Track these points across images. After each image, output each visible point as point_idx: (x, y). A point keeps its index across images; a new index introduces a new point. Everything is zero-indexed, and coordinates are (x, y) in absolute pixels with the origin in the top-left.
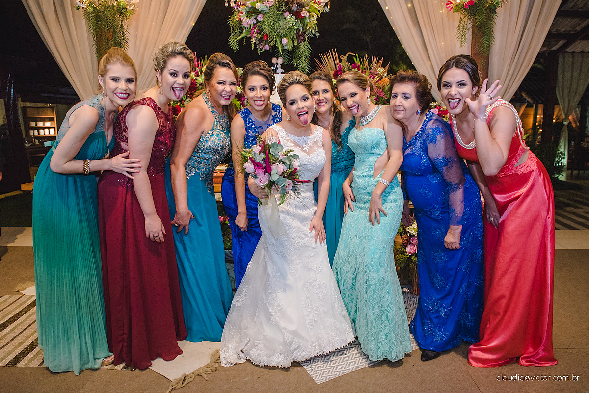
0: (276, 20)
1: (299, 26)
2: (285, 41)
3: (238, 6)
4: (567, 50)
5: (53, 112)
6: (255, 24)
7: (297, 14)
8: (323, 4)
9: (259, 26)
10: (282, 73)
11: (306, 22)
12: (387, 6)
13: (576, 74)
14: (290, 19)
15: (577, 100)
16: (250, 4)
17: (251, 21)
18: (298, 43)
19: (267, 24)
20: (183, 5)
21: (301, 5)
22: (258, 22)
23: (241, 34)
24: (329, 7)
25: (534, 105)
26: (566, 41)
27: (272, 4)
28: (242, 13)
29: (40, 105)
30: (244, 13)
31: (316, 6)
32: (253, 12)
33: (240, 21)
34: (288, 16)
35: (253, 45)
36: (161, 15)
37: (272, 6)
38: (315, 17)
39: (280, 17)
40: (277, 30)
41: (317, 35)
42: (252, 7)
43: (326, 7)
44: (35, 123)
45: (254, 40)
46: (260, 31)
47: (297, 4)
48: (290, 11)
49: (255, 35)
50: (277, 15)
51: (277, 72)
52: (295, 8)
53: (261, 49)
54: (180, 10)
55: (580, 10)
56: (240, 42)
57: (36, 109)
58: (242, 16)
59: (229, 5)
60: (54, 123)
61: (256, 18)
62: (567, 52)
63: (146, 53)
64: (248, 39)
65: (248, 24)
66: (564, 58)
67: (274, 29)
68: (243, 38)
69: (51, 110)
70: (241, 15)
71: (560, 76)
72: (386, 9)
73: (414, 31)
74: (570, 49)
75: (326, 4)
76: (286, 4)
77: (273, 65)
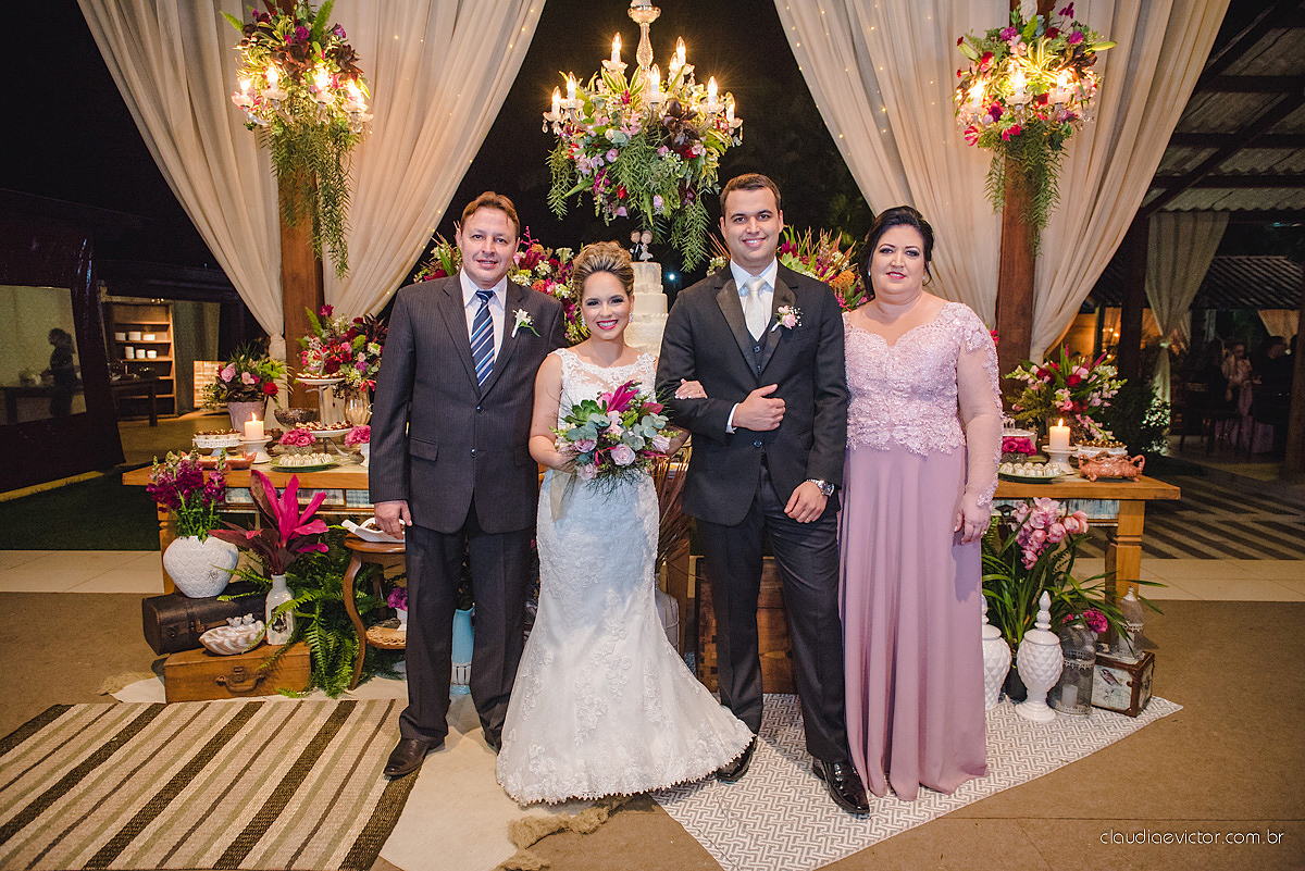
0: (644, 161)
1: (685, 171)
2: (658, 200)
3: (569, 132)
4: (1167, 206)
5: (167, 313)
6: (600, 168)
7: (685, 152)
8: (731, 132)
9: (610, 172)
10: (649, 260)
11: (699, 165)
12: (841, 132)
13: (1183, 250)
14: (670, 159)
15: (1187, 299)
16: (594, 129)
17: (595, 162)
18: (683, 205)
19: (626, 169)
20: (450, 124)
21: (692, 133)
22: (607, 163)
23: (574, 184)
24: (741, 137)
25: (1098, 310)
26: (1164, 191)
27: (637, 131)
28: (578, 147)
29: (138, 300)
30: (581, 147)
31: (719, 135)
32: (600, 144)
33: (572, 163)
34: (664, 151)
35: (598, 209)
37: (636, 135)
38: (716, 155)
39: (651, 155)
40: (646, 179)
42: (598, 136)
43: (736, 138)
44: (124, 334)
45: (599, 199)
46: (613, 180)
47: (685, 131)
48: (670, 144)
49: (602, 187)
50: (647, 151)
51: (641, 258)
52: (680, 139)
53: (611, 216)
54: (446, 134)
55: (1194, 131)
56: (571, 201)
57: (132, 308)
58: (577, 153)
59: (551, 129)
60: (169, 336)
61: (603, 157)
62: (1166, 211)
63: (377, 214)
64: (588, 197)
65: (587, 167)
66: (1159, 222)
67: (641, 178)
68: (578, 193)
69: (163, 309)
70: (575, 149)
71: (1152, 256)
72: (838, 138)
73: (893, 179)
74: (1171, 206)
75: (737, 131)
76: (665, 131)
77: (633, 245)
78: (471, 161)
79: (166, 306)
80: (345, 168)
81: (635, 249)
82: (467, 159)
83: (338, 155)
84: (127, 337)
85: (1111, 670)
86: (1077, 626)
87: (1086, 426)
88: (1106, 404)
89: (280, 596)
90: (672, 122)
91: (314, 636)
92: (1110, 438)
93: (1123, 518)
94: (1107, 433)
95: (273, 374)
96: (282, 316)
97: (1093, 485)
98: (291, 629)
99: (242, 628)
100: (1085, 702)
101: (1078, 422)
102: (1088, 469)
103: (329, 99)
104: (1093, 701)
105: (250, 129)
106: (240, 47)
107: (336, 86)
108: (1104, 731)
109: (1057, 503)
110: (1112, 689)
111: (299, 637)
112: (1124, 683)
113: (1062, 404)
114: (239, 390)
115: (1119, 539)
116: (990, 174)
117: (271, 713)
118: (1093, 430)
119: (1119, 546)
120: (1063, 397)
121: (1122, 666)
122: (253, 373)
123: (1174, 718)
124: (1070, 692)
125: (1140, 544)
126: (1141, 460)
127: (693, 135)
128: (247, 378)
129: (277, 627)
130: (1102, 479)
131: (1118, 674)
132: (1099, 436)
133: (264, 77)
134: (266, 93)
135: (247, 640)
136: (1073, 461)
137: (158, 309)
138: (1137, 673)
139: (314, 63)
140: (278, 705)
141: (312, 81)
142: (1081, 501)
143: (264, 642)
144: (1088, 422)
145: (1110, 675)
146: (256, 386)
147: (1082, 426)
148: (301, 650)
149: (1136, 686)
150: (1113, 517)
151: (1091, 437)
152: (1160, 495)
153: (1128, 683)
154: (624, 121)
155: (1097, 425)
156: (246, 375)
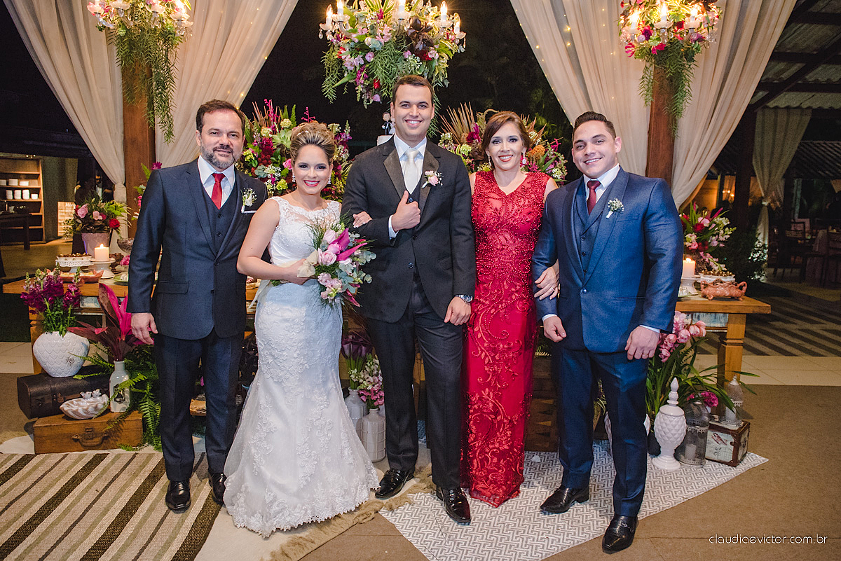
0: (393, 61)
1: (423, 70)
3: (338, 39)
4: (768, 104)
5: (38, 166)
6: (361, 66)
7: (423, 55)
8: (457, 42)
9: (368, 68)
11: (434, 65)
12: (537, 44)
13: (780, 136)
14: (412, 60)
15: (781, 171)
16: (357, 37)
17: (357, 61)
19: (380, 67)
20: (251, 30)
21: (428, 42)
22: (366, 62)
23: (341, 77)
24: (464, 47)
25: (719, 177)
26: (766, 93)
27: (388, 40)
28: (344, 50)
29: (15, 155)
30: (348, 50)
31: (448, 44)
32: (361, 48)
33: (340, 61)
34: (408, 55)
35: (359, 95)
36: (219, 43)
37: (388, 43)
38: (446, 58)
39: (399, 57)
40: (394, 75)
41: (447, 83)
42: (359, 42)
43: (460, 46)
45: (360, 88)
46: (370, 75)
47: (424, 40)
48: (412, 50)
49: (362, 80)
50: (395, 54)
51: (390, 133)
52: (420, 46)
53: (368, 101)
54: (248, 38)
55: (788, 51)
56: (339, 90)
57: (13, 161)
58: (344, 54)
59: (325, 37)
60: (39, 183)
61: (363, 58)
62: (768, 107)
64: (352, 86)
65: (351, 65)
66: (764, 115)
67: (390, 74)
68: (344, 84)
69: (35, 163)
70: (342, 51)
71: (758, 139)
72: (536, 48)
73: (574, 79)
74: (772, 104)
75: (461, 42)
76: (409, 40)
77: (384, 123)
78: (266, 58)
79: (37, 160)
80: (172, 61)
81: (386, 125)
82: (263, 56)
83: (167, 51)
84: (7, 183)
85: (719, 434)
86: (697, 403)
87: (707, 260)
88: (721, 245)
89: (120, 377)
90: (413, 33)
91: (146, 406)
92: (724, 269)
93: (731, 326)
94: (721, 265)
95: (117, 212)
96: (123, 170)
97: (711, 303)
98: (128, 401)
99: (92, 400)
100: (701, 457)
101: (701, 257)
102: (707, 291)
103: (161, 9)
104: (707, 455)
105: (101, 30)
108: (714, 476)
109: (685, 315)
110: (719, 446)
111: (134, 406)
112: (728, 443)
113: (690, 244)
114: (91, 224)
115: (728, 341)
116: (643, 78)
117: (113, 462)
118: (712, 263)
119: (727, 346)
120: (691, 240)
121: (726, 431)
122: (101, 212)
123: (762, 467)
124: (691, 449)
125: (742, 344)
126: (744, 285)
127: (429, 43)
128: (97, 216)
129: (118, 400)
130: (717, 298)
131: (723, 436)
132: (716, 268)
134: (113, 4)
135: (96, 408)
136: (697, 285)
137: (31, 162)
138: (737, 435)
140: (118, 457)
142: (702, 314)
143: (108, 410)
144: (708, 258)
145: (719, 437)
146: (103, 221)
147: (704, 260)
148: (136, 416)
149: (736, 445)
150: (724, 326)
151: (710, 268)
152: (757, 310)
153: (731, 443)
154: (379, 31)
155: (714, 259)
156: (96, 213)
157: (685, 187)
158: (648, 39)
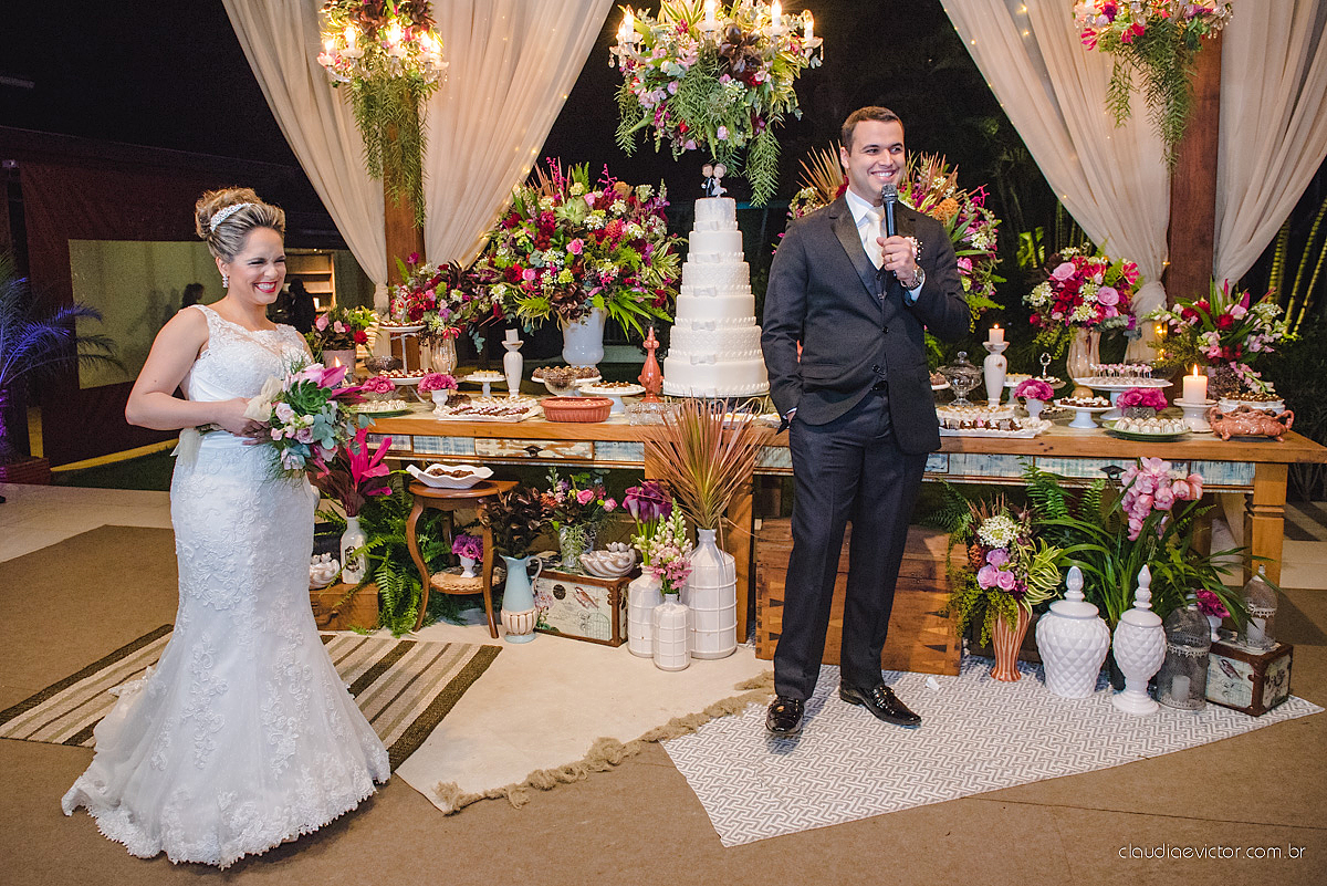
0: (701, 92)
1: (753, 100)
2: (723, 132)
3: (633, 66)
5: (330, 262)
6: (662, 102)
7: (748, 79)
9: (670, 106)
10: (722, 195)
11: (766, 92)
14: (731, 87)
16: (651, 63)
17: (655, 96)
18: (755, 134)
19: (683, 101)
21: (754, 59)
22: (670, 96)
23: (639, 119)
24: (822, 57)
27: (693, 62)
28: (639, 81)
30: (642, 81)
31: (790, 59)
32: (658, 78)
33: (636, 97)
34: (725, 80)
35: (657, 147)
37: (694, 66)
38: (790, 80)
39: (706, 87)
40: (704, 112)
41: (799, 114)
42: (656, 69)
43: (815, 58)
45: (660, 133)
46: (672, 115)
47: (746, 57)
48: (731, 73)
49: (662, 122)
50: (705, 82)
51: (713, 193)
52: (741, 65)
53: (679, 150)
56: (638, 136)
58: (638, 87)
59: (616, 64)
60: (331, 285)
61: (665, 90)
63: (473, 157)
64: (651, 132)
65: (649, 102)
67: (698, 111)
68: (643, 128)
69: (325, 258)
70: (636, 84)
72: (971, 44)
73: (1035, 87)
75: (816, 51)
76: (723, 59)
77: (704, 179)
78: (566, 97)
79: (329, 255)
81: (706, 184)
82: (561, 95)
85: (1230, 660)
86: (1189, 608)
87: (1240, 375)
88: (1269, 350)
89: (354, 539)
90: (731, 49)
91: (385, 576)
92: (1270, 390)
93: (1260, 485)
94: (1266, 384)
95: (364, 322)
96: (385, 264)
97: (1227, 445)
98: (363, 569)
99: (319, 566)
100: (1199, 696)
101: (1233, 370)
102: (1220, 425)
103: (401, 52)
104: (1210, 694)
105: (336, 86)
106: (324, 11)
107: (408, 39)
108: (1216, 725)
109: (1169, 464)
110: (1231, 682)
111: (370, 578)
112: (1245, 677)
113: (1206, 349)
114: (331, 339)
115: (1256, 509)
116: (1113, 83)
117: (338, 646)
118: (1248, 381)
119: (1256, 518)
120: (1210, 341)
121: (1243, 657)
122: (344, 322)
123: (1306, 721)
124: (1181, 684)
125: (1282, 515)
126: (1289, 416)
127: (754, 62)
128: (339, 328)
129: (350, 567)
130: (1235, 437)
131: (1239, 665)
132: (1255, 388)
133: (342, 37)
134: (345, 53)
135: (322, 576)
136: (1207, 414)
137: (320, 257)
138: (1261, 665)
139: (387, 19)
140: (346, 640)
141: (385, 38)
142: (1206, 463)
143: (339, 580)
144: (1244, 371)
145: (1230, 666)
146: (347, 334)
147: (1236, 376)
148: (372, 590)
149: (1260, 681)
150: (1247, 483)
151: (1245, 389)
152: (1304, 458)
153: (1249, 677)
154: (681, 51)
155: (1255, 374)
156: (338, 324)
157: (1241, 254)
158: (1112, 19)
